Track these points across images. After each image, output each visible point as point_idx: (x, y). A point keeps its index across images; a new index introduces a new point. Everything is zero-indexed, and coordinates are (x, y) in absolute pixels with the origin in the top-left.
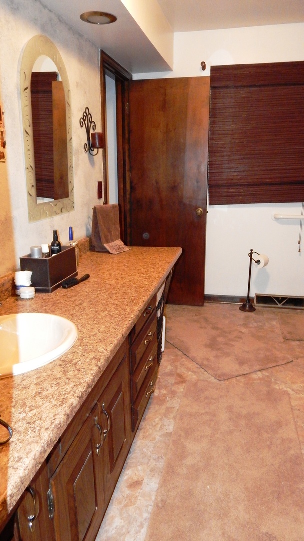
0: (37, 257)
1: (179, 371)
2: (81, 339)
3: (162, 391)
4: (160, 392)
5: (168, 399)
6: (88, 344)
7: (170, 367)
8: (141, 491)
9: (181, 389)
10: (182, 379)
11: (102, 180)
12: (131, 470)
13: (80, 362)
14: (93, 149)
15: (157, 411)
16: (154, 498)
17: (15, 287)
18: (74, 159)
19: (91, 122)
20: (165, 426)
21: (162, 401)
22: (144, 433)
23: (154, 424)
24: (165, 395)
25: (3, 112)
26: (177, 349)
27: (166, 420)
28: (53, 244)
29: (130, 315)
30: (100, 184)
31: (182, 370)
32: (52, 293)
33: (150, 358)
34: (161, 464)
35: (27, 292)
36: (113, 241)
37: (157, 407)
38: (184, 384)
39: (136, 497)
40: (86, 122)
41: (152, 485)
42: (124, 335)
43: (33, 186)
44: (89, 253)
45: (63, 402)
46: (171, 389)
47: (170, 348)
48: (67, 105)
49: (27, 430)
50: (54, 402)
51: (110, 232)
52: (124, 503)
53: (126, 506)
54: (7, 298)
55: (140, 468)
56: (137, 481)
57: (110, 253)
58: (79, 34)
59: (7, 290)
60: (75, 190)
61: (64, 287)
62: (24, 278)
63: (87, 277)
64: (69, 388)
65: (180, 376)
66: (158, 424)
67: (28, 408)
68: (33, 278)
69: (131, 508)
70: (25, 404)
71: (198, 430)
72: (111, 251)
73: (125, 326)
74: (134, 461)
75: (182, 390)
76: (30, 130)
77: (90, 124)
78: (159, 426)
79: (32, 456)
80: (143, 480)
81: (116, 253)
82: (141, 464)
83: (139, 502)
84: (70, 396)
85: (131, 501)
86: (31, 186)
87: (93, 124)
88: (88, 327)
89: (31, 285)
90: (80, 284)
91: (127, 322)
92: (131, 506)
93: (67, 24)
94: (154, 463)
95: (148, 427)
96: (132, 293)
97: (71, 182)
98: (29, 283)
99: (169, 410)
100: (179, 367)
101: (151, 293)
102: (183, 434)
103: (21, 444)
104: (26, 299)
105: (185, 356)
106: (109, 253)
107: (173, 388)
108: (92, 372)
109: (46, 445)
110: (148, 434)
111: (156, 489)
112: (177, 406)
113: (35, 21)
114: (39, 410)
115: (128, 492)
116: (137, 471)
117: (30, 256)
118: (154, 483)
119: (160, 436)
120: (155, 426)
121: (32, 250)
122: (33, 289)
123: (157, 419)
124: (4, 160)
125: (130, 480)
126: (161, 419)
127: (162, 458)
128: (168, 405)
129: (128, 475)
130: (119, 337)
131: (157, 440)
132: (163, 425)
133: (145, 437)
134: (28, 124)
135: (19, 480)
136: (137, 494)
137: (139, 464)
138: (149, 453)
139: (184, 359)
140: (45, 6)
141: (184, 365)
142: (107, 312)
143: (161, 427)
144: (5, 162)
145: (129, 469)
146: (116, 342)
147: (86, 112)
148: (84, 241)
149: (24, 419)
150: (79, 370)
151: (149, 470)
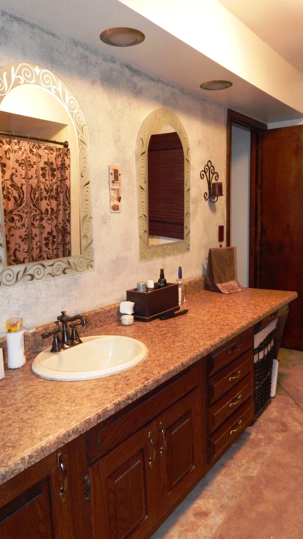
0: (141, 291)
1: (284, 420)
2: (145, 362)
3: (259, 435)
4: (257, 436)
5: (263, 444)
6: (148, 366)
7: (275, 414)
8: (205, 522)
9: (280, 437)
10: (284, 427)
11: (224, 224)
12: (202, 500)
13: (132, 379)
14: (213, 197)
15: (247, 453)
16: (214, 531)
17: (120, 315)
18: (192, 206)
19: (213, 174)
20: (250, 469)
21: (255, 444)
22: (227, 470)
23: (239, 464)
24: (260, 440)
25: (120, 174)
26: (290, 397)
27: (253, 463)
28: (159, 281)
29: (198, 349)
30: (221, 228)
31: (288, 420)
32: (148, 323)
33: (238, 396)
34: (232, 503)
35: (128, 319)
36: (226, 281)
37: (249, 449)
38: (284, 433)
39: (199, 526)
40: (208, 174)
41: (217, 520)
42: (185, 364)
43: (146, 231)
44: (203, 292)
45: (100, 405)
46: (269, 435)
47: (282, 395)
48: (185, 161)
49: (64, 418)
50: (94, 404)
51: (224, 273)
52: (186, 527)
53: (187, 531)
54: (111, 323)
55: (211, 501)
56: (204, 512)
57: (221, 293)
58: (204, 100)
59: (112, 316)
60: (191, 234)
61: (161, 319)
62: (127, 308)
63: (186, 312)
64: (111, 396)
65: (284, 424)
66: (243, 465)
67: (74, 404)
68: (135, 308)
69: (190, 533)
70: (74, 401)
71: (282, 481)
72: (222, 291)
73: (188, 357)
74: (208, 493)
75: (281, 439)
76: (145, 186)
77: (211, 175)
78: (244, 467)
79: (56, 435)
80: (210, 513)
81: (227, 293)
82: (214, 498)
83: (199, 531)
84: (108, 402)
85: (193, 528)
86: (143, 231)
87: (215, 175)
88: (158, 353)
89: (132, 315)
90: (176, 318)
91: (192, 354)
92: (191, 532)
93: (189, 94)
94: (226, 500)
95: (233, 466)
96: (216, 329)
97: (186, 227)
98: (130, 311)
99: (260, 455)
100: (286, 415)
101: (233, 331)
102: (264, 481)
103: (55, 426)
104: (126, 326)
105: (297, 406)
106: (219, 291)
107: (272, 435)
108: (136, 388)
109: (71, 432)
110: (230, 472)
111: (219, 524)
112: (269, 452)
113: (156, 99)
114: (80, 407)
115: (192, 519)
116: (208, 503)
117: (136, 290)
118: (219, 518)
119: (241, 477)
120: (240, 466)
121: (138, 285)
122: (132, 317)
123: (245, 461)
124: (118, 211)
125: (198, 509)
126: (248, 462)
127: (236, 498)
128: (260, 450)
129: (197, 503)
130: (177, 365)
131: (237, 480)
132: (248, 468)
133: (225, 475)
134: (143, 180)
135: (39, 448)
136: (200, 523)
137: (212, 497)
138: (225, 490)
139: (294, 409)
140: (167, 85)
141: (291, 414)
142: (182, 343)
143: (245, 469)
144: (119, 213)
145: (200, 499)
146: (172, 368)
147: (207, 165)
148: (198, 279)
149: (67, 411)
150: (127, 385)
151: (219, 505)
